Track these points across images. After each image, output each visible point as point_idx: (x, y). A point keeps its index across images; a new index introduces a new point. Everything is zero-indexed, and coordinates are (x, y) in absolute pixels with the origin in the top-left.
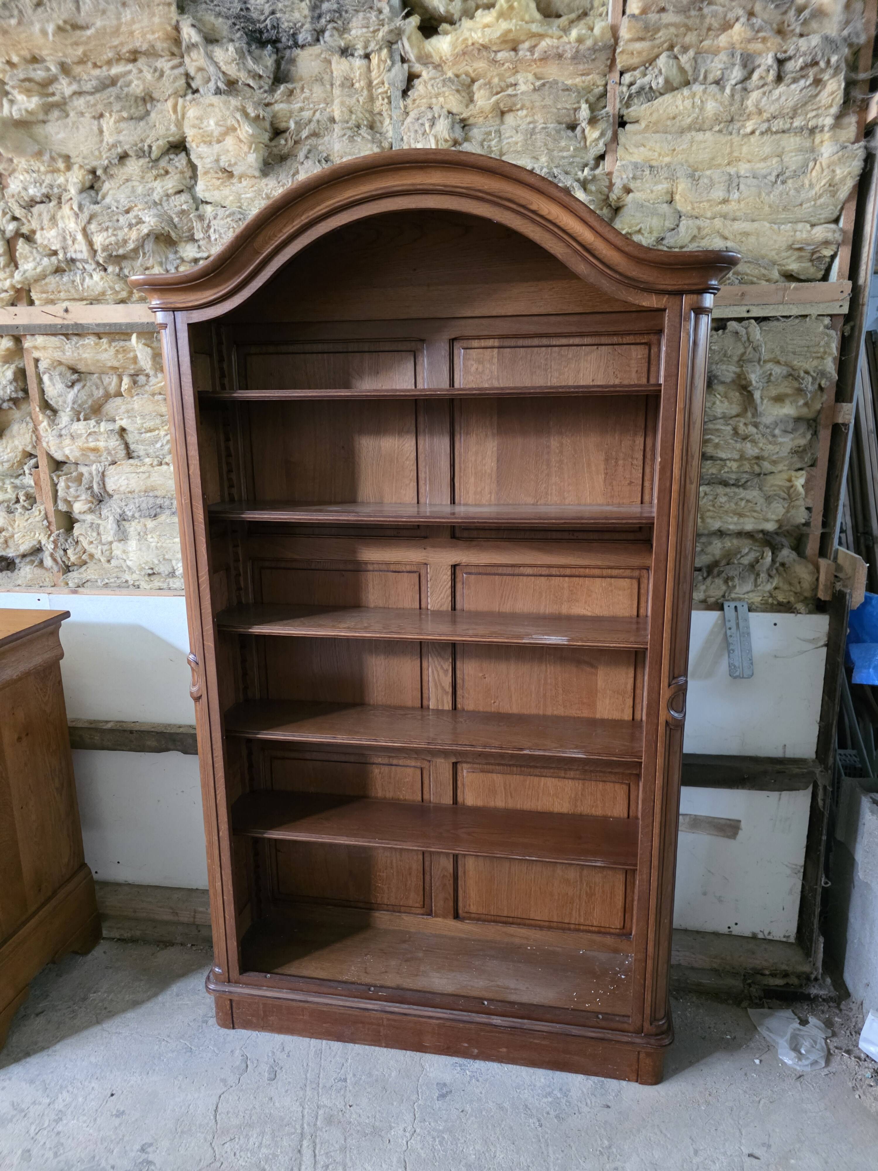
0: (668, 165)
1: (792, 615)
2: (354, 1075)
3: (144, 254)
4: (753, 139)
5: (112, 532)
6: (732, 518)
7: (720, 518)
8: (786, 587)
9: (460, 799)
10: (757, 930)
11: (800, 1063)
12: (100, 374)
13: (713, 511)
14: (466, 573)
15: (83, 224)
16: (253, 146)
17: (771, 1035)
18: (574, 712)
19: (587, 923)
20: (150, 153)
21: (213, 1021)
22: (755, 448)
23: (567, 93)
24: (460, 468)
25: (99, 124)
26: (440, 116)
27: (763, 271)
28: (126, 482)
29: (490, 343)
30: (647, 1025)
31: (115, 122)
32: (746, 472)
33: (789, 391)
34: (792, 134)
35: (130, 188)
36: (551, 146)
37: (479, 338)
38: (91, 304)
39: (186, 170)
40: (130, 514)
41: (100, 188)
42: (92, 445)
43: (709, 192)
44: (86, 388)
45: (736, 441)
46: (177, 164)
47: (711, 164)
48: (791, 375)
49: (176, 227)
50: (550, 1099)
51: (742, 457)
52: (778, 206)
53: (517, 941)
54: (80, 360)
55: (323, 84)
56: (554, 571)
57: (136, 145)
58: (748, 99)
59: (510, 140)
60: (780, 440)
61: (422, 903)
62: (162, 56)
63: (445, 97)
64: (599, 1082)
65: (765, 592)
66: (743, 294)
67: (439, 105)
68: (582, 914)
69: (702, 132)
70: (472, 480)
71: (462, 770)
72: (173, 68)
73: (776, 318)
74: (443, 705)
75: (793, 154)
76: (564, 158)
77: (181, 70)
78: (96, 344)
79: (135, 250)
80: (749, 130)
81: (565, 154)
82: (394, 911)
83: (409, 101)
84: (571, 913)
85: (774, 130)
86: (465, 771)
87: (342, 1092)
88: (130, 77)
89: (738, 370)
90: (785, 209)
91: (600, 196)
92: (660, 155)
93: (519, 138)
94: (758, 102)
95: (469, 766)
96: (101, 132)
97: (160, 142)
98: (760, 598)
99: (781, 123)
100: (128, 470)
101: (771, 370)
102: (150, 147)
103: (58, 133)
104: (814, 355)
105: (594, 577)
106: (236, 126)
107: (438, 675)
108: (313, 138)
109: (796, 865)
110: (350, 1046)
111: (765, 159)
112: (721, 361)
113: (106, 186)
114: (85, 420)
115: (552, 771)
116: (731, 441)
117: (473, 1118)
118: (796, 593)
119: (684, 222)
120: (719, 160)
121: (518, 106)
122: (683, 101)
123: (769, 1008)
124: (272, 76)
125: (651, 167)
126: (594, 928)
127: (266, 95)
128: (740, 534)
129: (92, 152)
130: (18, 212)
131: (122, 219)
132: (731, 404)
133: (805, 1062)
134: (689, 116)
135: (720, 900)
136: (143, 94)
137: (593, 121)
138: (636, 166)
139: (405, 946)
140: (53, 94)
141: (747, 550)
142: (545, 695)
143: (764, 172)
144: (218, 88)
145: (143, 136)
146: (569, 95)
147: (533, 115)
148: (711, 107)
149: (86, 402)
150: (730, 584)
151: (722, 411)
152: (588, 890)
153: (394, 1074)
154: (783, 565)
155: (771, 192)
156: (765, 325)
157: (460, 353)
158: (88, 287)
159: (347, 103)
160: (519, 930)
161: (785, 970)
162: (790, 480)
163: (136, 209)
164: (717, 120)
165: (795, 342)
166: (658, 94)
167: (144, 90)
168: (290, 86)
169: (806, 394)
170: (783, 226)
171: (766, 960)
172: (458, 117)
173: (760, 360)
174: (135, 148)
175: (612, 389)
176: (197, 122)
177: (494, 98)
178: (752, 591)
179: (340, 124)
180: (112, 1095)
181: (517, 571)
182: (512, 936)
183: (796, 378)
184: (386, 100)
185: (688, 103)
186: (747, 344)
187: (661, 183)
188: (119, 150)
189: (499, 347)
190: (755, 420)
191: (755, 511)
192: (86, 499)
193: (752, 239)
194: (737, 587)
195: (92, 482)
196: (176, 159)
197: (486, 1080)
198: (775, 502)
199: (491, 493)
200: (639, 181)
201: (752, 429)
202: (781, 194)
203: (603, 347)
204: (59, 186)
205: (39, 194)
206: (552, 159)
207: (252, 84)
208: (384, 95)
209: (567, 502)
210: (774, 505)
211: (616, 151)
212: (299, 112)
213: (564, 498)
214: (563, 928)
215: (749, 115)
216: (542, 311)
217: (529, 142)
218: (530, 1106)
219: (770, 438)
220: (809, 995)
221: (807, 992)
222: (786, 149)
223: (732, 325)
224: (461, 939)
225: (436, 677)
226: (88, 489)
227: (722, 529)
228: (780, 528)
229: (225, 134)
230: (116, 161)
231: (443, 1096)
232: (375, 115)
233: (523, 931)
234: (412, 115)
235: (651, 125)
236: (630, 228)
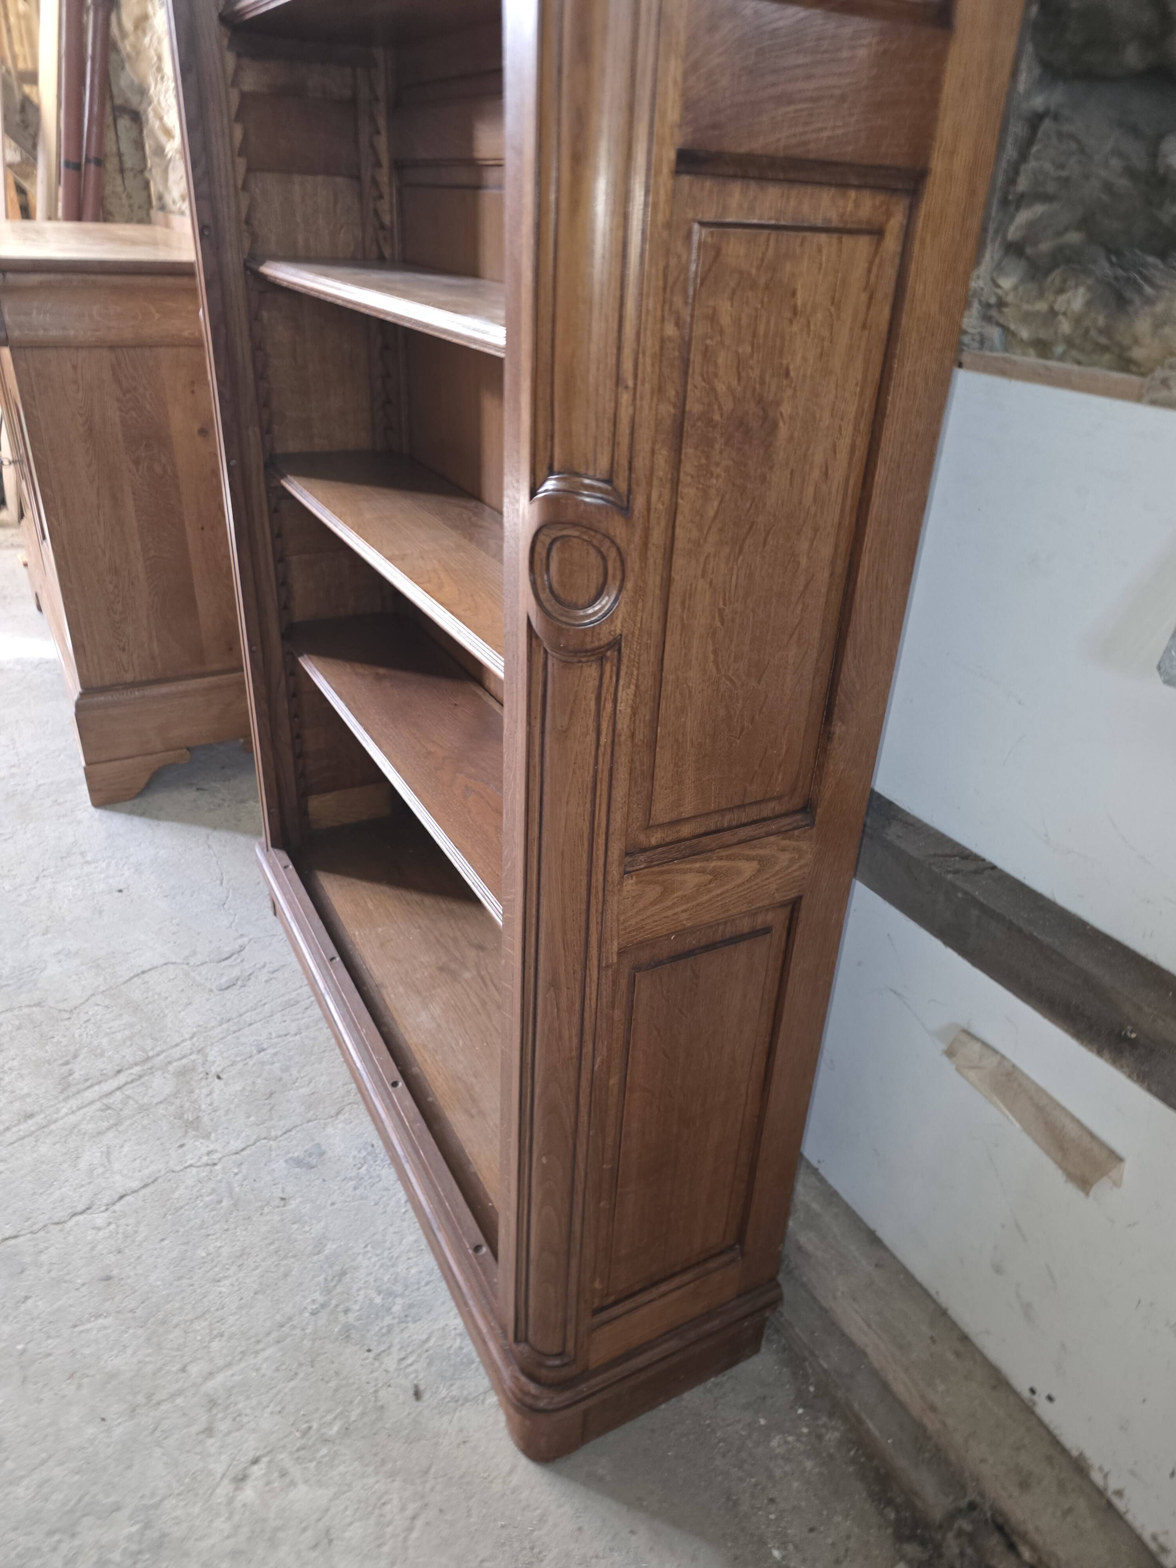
10: (1098, 1457)
50: (378, 1300)
64: (466, 1356)
87: (239, 1059)
117: (277, 1218)
135: (1028, 1313)
153: (304, 1090)
180: (121, 891)
197: (363, 1198)
218: (347, 1279)
231: (298, 1162)
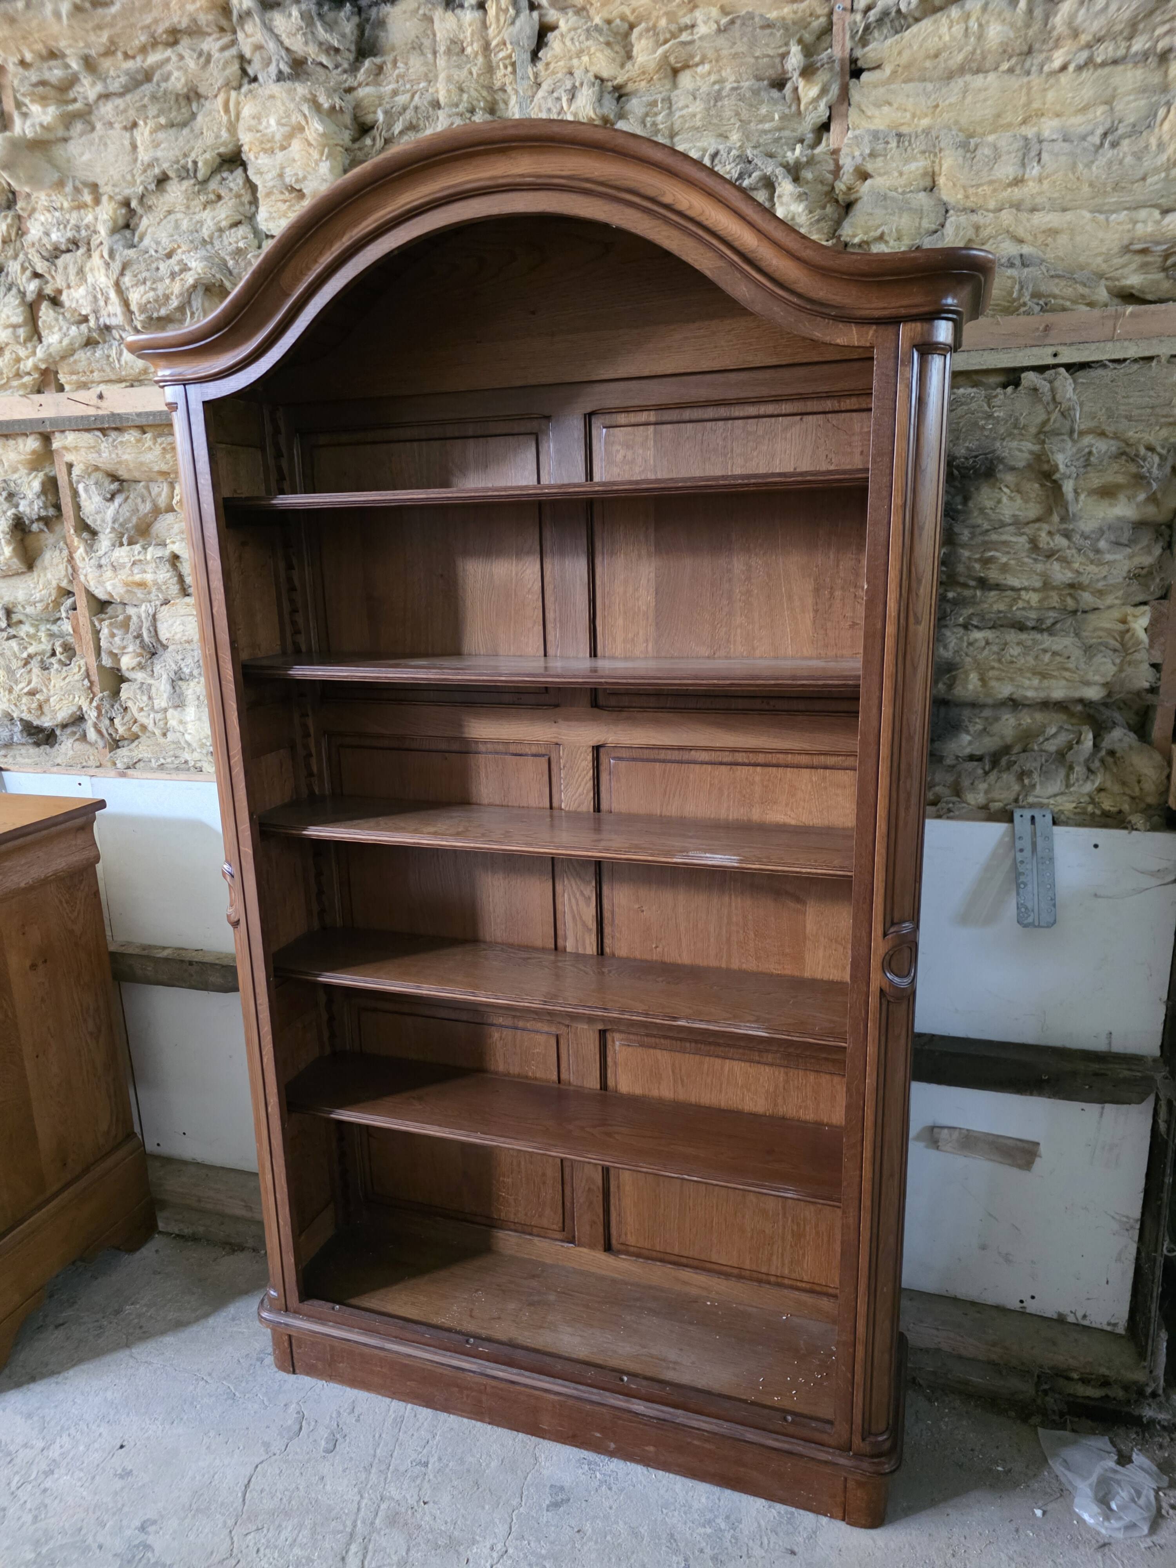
0: (927, 132)
1: (1124, 832)
2: (440, 1459)
3: (192, 314)
4: (1064, 79)
5: (165, 696)
6: (1030, 679)
7: (1012, 679)
8: (1116, 788)
9: (611, 1082)
10: (1065, 1310)
11: (1106, 1524)
12: (148, 481)
13: (999, 669)
14: (614, 758)
15: (115, 277)
16: (326, 150)
17: (1066, 1472)
18: (772, 967)
19: (793, 1276)
20: (195, 171)
21: (270, 1360)
22: (1066, 571)
23: (768, 31)
24: (604, 604)
25: (132, 137)
26: (582, 84)
27: (1081, 290)
28: (181, 628)
29: (643, 417)
30: (857, 1440)
31: (151, 133)
32: (1054, 608)
33: (1121, 479)
34: (1130, 65)
35: (173, 223)
36: (745, 115)
37: (626, 410)
38: (132, 386)
39: (243, 192)
40: (187, 671)
41: (137, 225)
42: (138, 578)
43: (991, 169)
44: (130, 501)
45: (1035, 560)
46: (232, 185)
47: (997, 124)
48: (1124, 453)
49: (231, 273)
50: (709, 1530)
51: (1047, 585)
52: (1105, 184)
53: (694, 1291)
54: (120, 463)
55: (423, 54)
56: (740, 757)
57: (177, 162)
58: (1056, 15)
59: (684, 112)
60: (1108, 557)
61: (561, 1225)
62: (210, 34)
63: (590, 55)
64: (786, 1513)
65: (1083, 795)
66: (1047, 328)
67: (582, 68)
68: (786, 1262)
69: (981, 75)
70: (620, 622)
71: (613, 1041)
72: (223, 49)
73: (1101, 364)
74: (585, 949)
75: (1132, 97)
76: (765, 132)
77: (233, 51)
78: (138, 441)
79: (181, 309)
80: (1057, 64)
81: (767, 126)
82: (524, 1233)
83: (540, 65)
84: (770, 1260)
85: (1099, 60)
86: (617, 1043)
87: (418, 1482)
88: (169, 67)
89: (1036, 448)
90: (1117, 187)
91: (820, 187)
92: (914, 116)
93: (697, 107)
94: (1073, 16)
95: (623, 1036)
96: (134, 147)
97: (208, 156)
98: (1074, 805)
99: (1111, 48)
100: (182, 612)
101: (1091, 446)
102: (195, 163)
103: (82, 154)
104: (1163, 420)
105: (798, 766)
106: (303, 123)
107: (577, 904)
108: (409, 133)
109: (1127, 1217)
110: (443, 1416)
111: (1084, 109)
112: (1010, 434)
113: (145, 222)
114: (130, 544)
115: (741, 1051)
116: (1026, 560)
117: (592, 1544)
118: (1133, 798)
119: (952, 219)
120: (1008, 118)
121: (697, 59)
122: (950, 28)
123: (1073, 1431)
124: (353, 48)
125: (899, 135)
126: (804, 1285)
127: (345, 76)
128: (1046, 705)
129: (123, 176)
130: (41, 266)
131: (162, 266)
132: (1026, 501)
133: (1115, 1524)
134: (960, 51)
135: (1007, 1259)
136: (185, 90)
137: (808, 72)
138: (875, 135)
139: (534, 1283)
140: (75, 100)
141: (1054, 730)
142: (728, 940)
143: (1082, 130)
144: (280, 72)
145: (186, 149)
146: (771, 34)
147: (719, 71)
148: (995, 32)
149: (128, 520)
150: (1026, 781)
151: (1011, 513)
152: (795, 1228)
153: (493, 1464)
154: (1112, 753)
155: (1092, 162)
156: (1083, 376)
157: (600, 434)
158: (126, 363)
159: (456, 77)
160: (695, 1276)
161: (1104, 1376)
162: (1124, 621)
163: (179, 251)
164: (1005, 52)
165: (1131, 400)
166: (911, 20)
167: (186, 84)
168: (378, 60)
169: (1149, 483)
170: (1114, 216)
171: (1074, 1357)
172: (610, 84)
173: (1072, 432)
174: (175, 166)
175: (799, 479)
176: (253, 122)
177: (660, 51)
178: (1062, 794)
179: (447, 109)
180: (122, 1447)
181: (686, 756)
182: (685, 1283)
183: (1133, 459)
184: (510, 69)
185: (958, 30)
186: (1052, 406)
187: (914, 159)
188: (157, 171)
189: (656, 424)
190: (1064, 526)
191: (1066, 669)
192: (134, 651)
193: (1063, 240)
194: (1038, 787)
195: (141, 628)
196: (230, 178)
197: (622, 1490)
198: (1100, 655)
199: (647, 641)
200: (881, 159)
201: (1060, 541)
202: (1110, 163)
203: (811, 417)
204: (87, 227)
205: (63, 240)
206: (747, 136)
207: (325, 62)
208: (507, 62)
209: (758, 653)
210: (1099, 659)
211: (847, 116)
212: (392, 97)
213: (754, 649)
214: (760, 1279)
215: (1058, 40)
216: (716, 366)
217: (713, 112)
218: (677, 1536)
219: (1091, 555)
220: (1140, 1417)
221: (1136, 1413)
222: (1119, 91)
223: (1029, 378)
224: (614, 1281)
225: (575, 908)
226: (136, 637)
227: (1014, 696)
228: (1109, 695)
229: (290, 136)
230: (153, 187)
231: (555, 1505)
232: (495, 92)
233: (700, 1279)
234: (545, 87)
235: (900, 70)
236: (866, 233)
